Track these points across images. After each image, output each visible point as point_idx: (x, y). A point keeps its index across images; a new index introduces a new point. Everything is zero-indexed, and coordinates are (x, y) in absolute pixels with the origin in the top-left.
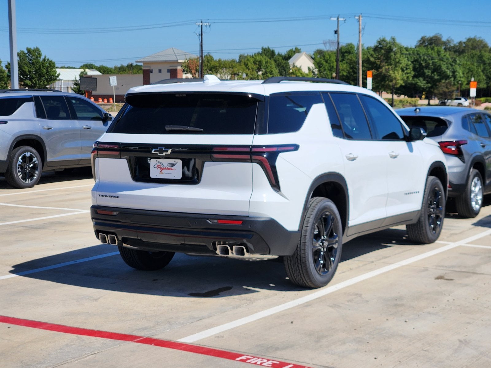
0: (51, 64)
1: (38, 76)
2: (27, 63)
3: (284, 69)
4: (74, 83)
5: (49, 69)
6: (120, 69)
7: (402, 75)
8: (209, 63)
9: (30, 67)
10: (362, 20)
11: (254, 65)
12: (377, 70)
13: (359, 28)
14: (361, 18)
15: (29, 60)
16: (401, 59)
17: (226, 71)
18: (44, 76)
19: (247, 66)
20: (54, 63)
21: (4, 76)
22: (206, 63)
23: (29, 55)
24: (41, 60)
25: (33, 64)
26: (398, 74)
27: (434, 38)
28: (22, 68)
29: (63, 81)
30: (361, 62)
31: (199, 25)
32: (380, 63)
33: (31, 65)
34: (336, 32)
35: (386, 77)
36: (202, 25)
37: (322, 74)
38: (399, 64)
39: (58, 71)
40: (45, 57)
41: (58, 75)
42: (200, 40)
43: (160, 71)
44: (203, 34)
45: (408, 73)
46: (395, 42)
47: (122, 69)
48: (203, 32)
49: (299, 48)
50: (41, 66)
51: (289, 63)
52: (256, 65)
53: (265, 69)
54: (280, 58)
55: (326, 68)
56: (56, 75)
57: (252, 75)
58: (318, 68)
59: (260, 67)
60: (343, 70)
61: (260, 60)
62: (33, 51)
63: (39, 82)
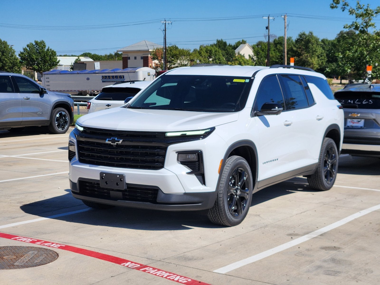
0: (53, 53)
1: (43, 62)
2: (35, 52)
3: (231, 57)
4: (70, 67)
5: (51, 57)
6: (109, 57)
7: (318, 61)
8: (172, 52)
9: (37, 55)
10: (287, 18)
11: (206, 53)
12: (298, 57)
13: (285, 25)
14: (286, 17)
15: (36, 50)
16: (317, 48)
17: (185, 58)
18: (48, 62)
19: (201, 54)
20: (55, 52)
21: (17, 62)
22: (169, 52)
23: (36, 46)
24: (46, 50)
25: (39, 53)
26: (315, 60)
27: (350, 32)
28: (31, 56)
29: (63, 66)
30: (286, 51)
31: (163, 23)
32: (301, 52)
33: (38, 54)
34: (267, 28)
35: (306, 62)
36: (165, 23)
37: (259, 60)
38: (316, 53)
39: (59, 58)
40: (49, 48)
41: (58, 61)
42: (164, 34)
43: (135, 58)
44: (166, 30)
45: (322, 59)
46: (312, 36)
47: (111, 57)
48: (166, 28)
49: (245, 40)
50: (46, 55)
51: (235, 52)
52: (208, 53)
53: (214, 56)
54: (230, 48)
55: (263, 55)
56: (57, 61)
57: (205, 61)
58: (256, 55)
59: (211, 55)
60: (273, 57)
61: (210, 49)
62: (39, 43)
63: (44, 67)
